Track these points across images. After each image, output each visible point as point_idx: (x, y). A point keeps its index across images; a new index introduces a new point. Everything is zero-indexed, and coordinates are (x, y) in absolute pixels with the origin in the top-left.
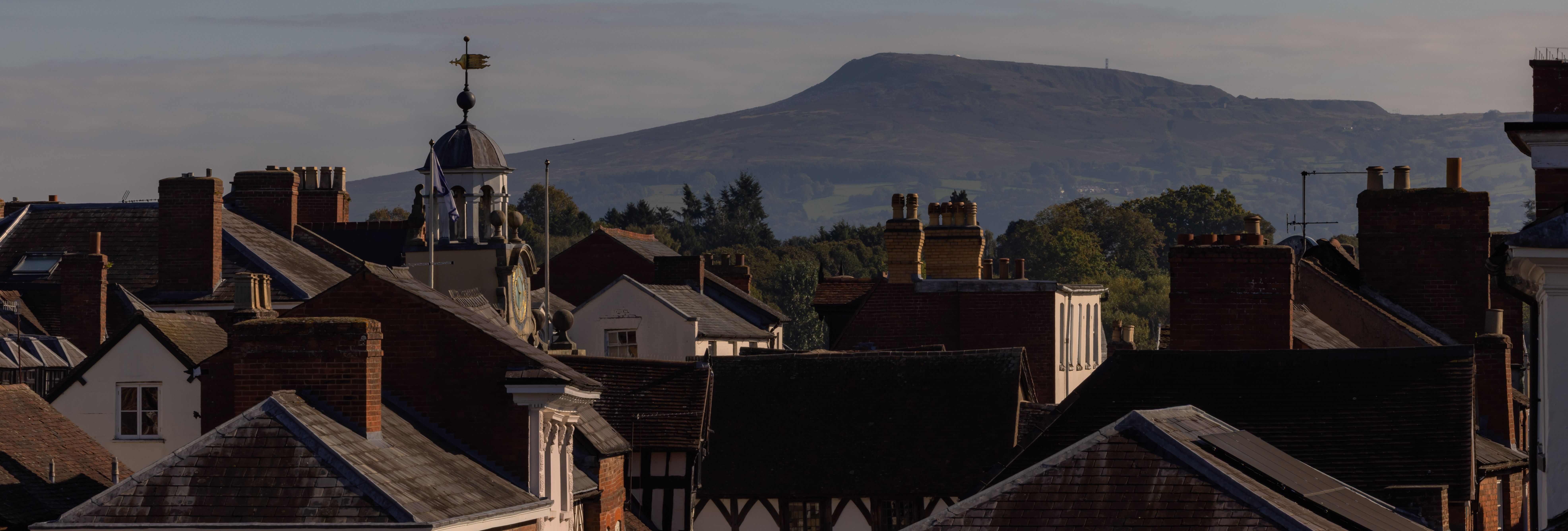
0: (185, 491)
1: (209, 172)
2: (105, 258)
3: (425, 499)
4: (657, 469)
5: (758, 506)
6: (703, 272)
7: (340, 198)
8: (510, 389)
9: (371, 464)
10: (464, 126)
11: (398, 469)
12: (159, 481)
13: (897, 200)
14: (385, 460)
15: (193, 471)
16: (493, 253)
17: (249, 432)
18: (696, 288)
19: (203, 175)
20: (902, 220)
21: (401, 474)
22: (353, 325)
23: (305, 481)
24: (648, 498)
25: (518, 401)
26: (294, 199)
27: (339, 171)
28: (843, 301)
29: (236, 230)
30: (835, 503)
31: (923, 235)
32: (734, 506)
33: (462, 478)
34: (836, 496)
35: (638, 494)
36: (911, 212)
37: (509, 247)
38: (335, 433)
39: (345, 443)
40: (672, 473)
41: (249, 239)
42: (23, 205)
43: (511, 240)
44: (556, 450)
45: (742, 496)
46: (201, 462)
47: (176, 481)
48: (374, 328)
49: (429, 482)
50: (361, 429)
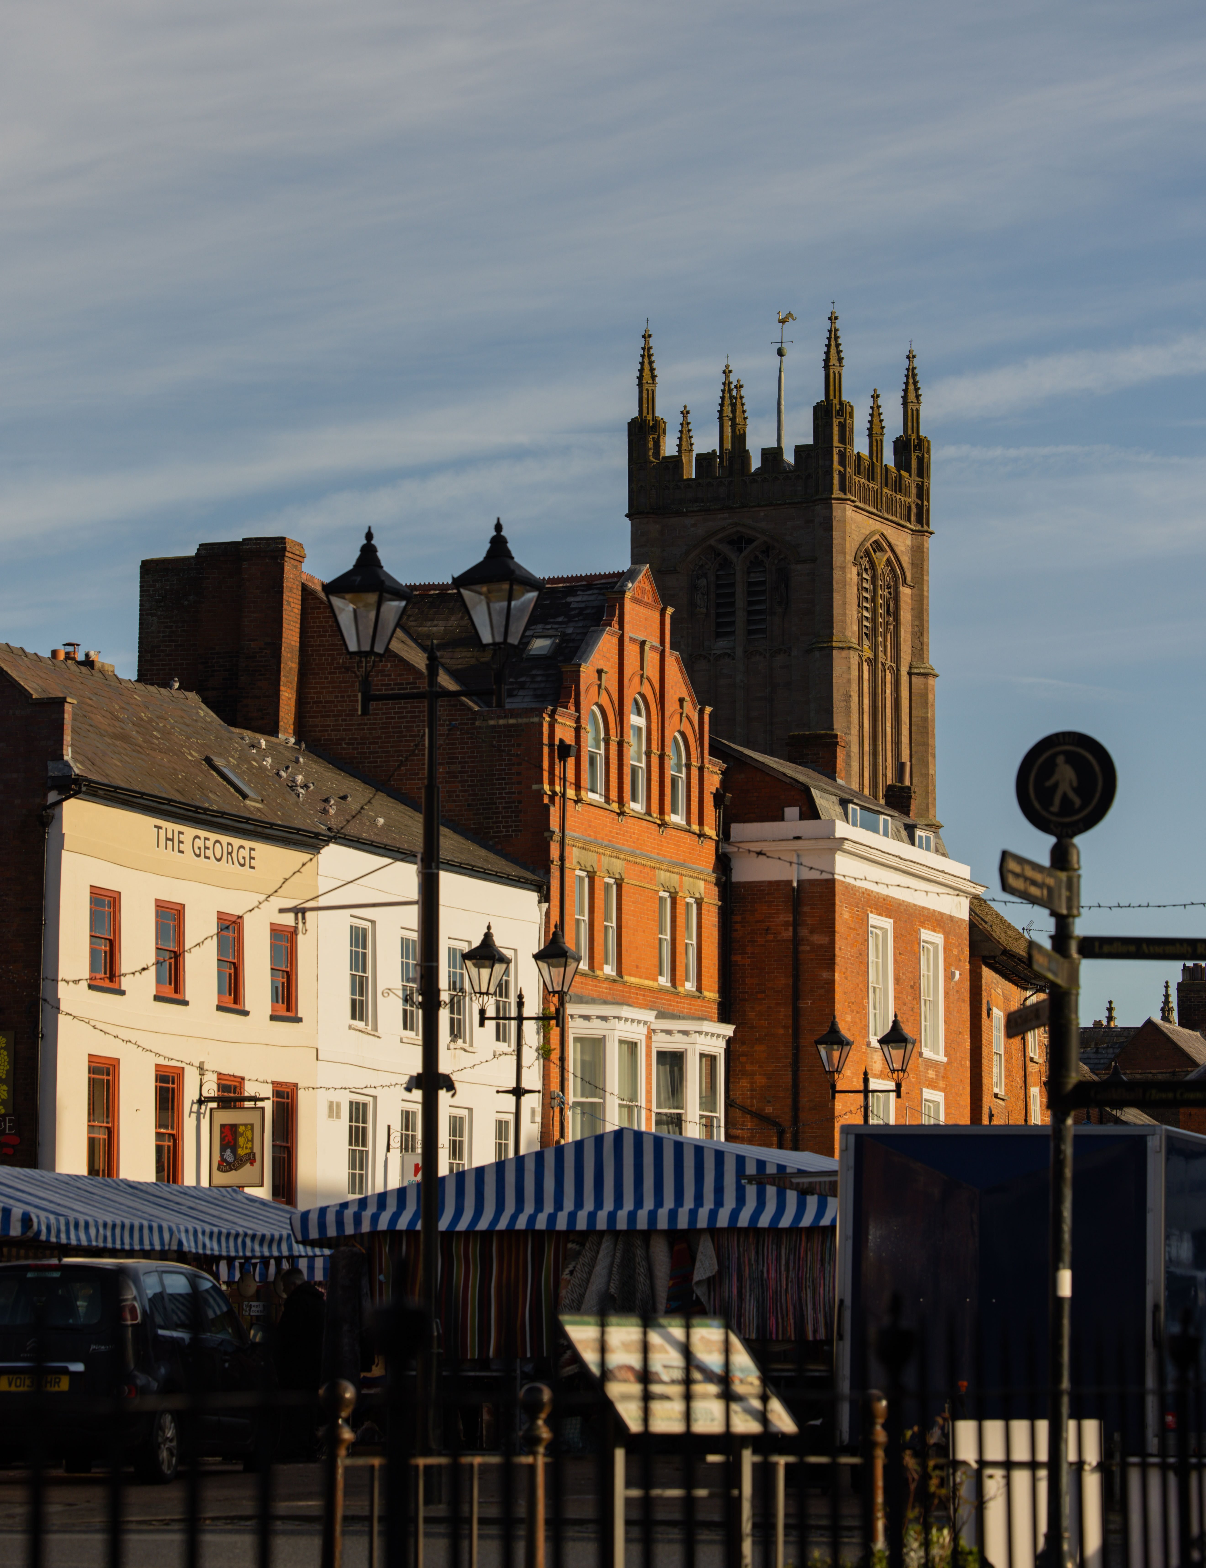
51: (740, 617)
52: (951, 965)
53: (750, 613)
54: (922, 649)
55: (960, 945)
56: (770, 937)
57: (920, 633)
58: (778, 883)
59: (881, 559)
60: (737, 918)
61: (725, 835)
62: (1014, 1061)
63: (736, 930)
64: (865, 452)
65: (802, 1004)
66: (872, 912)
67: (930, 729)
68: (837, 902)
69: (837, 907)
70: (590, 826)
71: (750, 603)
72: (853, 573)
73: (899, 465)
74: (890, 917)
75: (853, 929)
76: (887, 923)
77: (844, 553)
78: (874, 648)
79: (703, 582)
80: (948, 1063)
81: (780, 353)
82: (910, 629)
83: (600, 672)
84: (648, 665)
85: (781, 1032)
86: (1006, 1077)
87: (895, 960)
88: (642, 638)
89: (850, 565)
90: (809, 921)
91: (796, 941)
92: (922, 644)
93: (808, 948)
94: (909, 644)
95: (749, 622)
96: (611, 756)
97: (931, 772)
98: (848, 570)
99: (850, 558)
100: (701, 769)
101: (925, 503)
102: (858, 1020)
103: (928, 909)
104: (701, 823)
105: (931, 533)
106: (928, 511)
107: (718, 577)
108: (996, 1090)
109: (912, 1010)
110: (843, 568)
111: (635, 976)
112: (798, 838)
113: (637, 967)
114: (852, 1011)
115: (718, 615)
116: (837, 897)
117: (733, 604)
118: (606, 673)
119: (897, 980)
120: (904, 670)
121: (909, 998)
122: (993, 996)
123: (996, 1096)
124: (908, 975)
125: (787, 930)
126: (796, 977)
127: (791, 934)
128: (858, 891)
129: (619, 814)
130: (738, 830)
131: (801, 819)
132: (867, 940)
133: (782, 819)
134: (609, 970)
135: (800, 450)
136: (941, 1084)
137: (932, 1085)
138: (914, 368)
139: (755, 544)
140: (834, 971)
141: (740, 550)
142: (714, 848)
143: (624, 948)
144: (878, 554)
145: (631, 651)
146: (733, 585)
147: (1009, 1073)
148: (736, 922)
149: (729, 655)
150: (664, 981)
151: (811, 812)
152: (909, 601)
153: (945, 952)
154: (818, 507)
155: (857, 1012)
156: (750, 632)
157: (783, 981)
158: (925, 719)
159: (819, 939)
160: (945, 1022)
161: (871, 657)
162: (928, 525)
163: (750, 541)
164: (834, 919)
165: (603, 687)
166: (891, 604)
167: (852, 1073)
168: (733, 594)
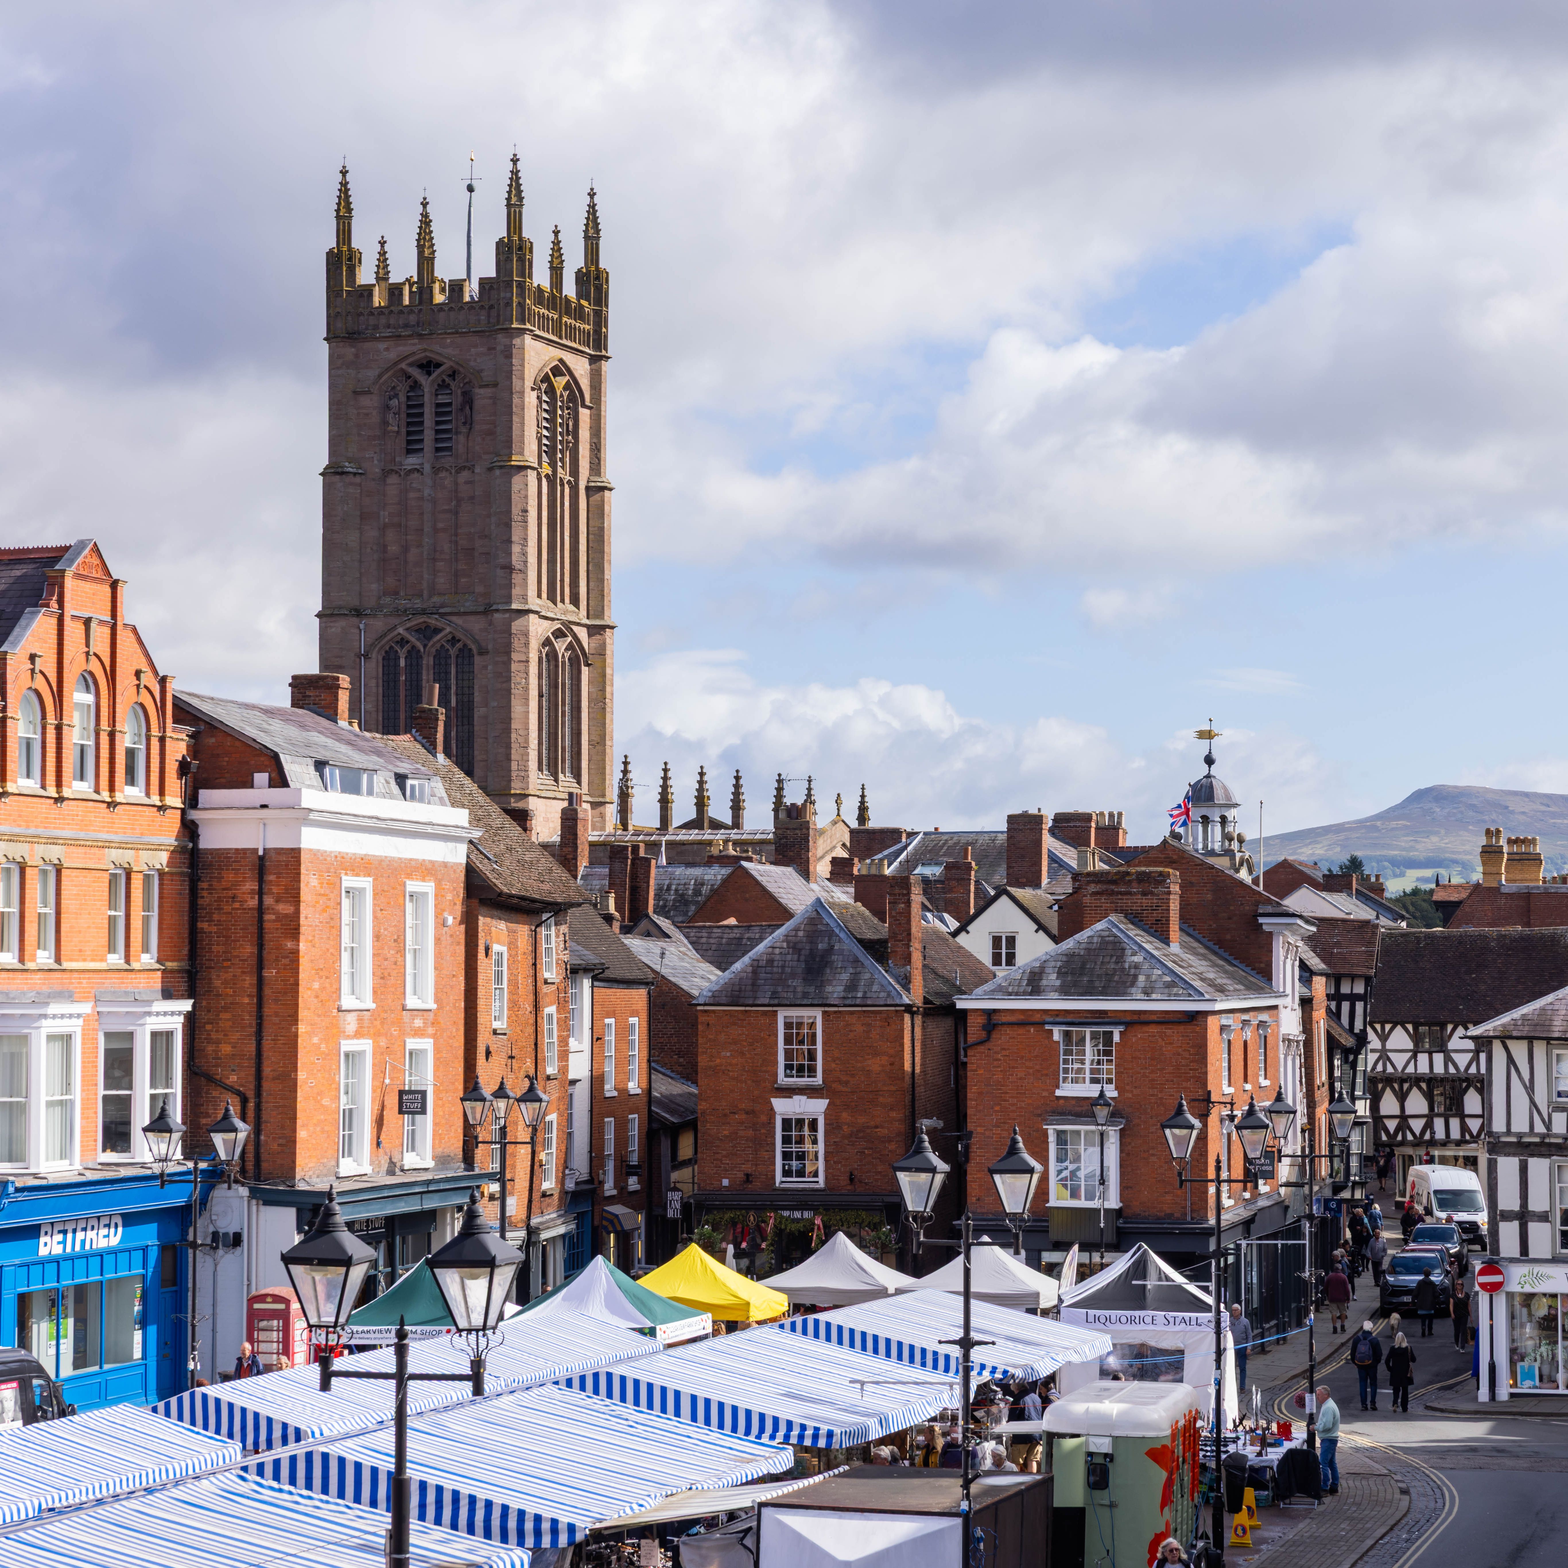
0: (1054, 976)
1: (1039, 810)
2: (973, 864)
3: (1210, 985)
4: (1345, 989)
5: (1399, 1028)
6: (1354, 886)
7: (1121, 831)
8: (1261, 920)
9: (1174, 962)
10: (1208, 776)
11: (1192, 966)
12: (1037, 970)
13: (1488, 832)
14: (1182, 960)
15: (1059, 964)
16: (1228, 858)
17: (1095, 940)
18: (1350, 895)
19: (1036, 812)
20: (1491, 846)
21: (1193, 969)
22: (1161, 874)
23: (1132, 971)
24: (1339, 1007)
25: (1266, 928)
26: (1093, 831)
27: (1120, 814)
28: (1452, 899)
29: (1056, 849)
30: (1450, 1027)
31: (1506, 856)
32: (1383, 1028)
33: (1231, 976)
34: (1451, 1022)
35: (1333, 1005)
36: (1498, 841)
37: (1238, 855)
38: (1151, 942)
39: (1157, 948)
40: (1355, 991)
41: (1064, 855)
42: (917, 833)
43: (1240, 851)
44: (1289, 963)
45: (1388, 1022)
46: (1064, 959)
47: (1048, 970)
48: (1174, 874)
49: (1211, 976)
50: (1166, 941)
51: (428, 435)
52: (443, 910)
53: (437, 432)
54: (599, 463)
55: (454, 889)
56: (237, 905)
57: (596, 449)
58: (245, 851)
59: (560, 382)
60: (205, 885)
61: (191, 801)
62: (521, 991)
63: (203, 897)
64: (546, 284)
65: (266, 973)
66: (346, 874)
67: (606, 538)
68: (303, 871)
69: (302, 877)
70: (20, 816)
71: (438, 423)
72: (531, 398)
73: (579, 296)
74: (369, 876)
75: (323, 895)
76: (365, 883)
77: (523, 379)
78: (553, 464)
79: (394, 403)
80: (438, 1009)
81: (470, 189)
82: (588, 446)
83: (32, 658)
84: (95, 641)
85: (246, 1000)
86: (509, 1009)
87: (375, 917)
88: (87, 615)
89: (528, 390)
90: (275, 890)
91: (261, 910)
92: (599, 460)
93: (273, 917)
94: (588, 459)
95: (437, 440)
96: (48, 740)
97: (606, 577)
98: (526, 395)
99: (529, 383)
100: (162, 740)
101: (604, 330)
102: (327, 985)
103: (416, 860)
104: (162, 793)
105: (609, 358)
106: (606, 337)
107: (408, 398)
108: (496, 1025)
109: (395, 963)
110: (522, 393)
111: (77, 960)
112: (264, 806)
113: (80, 951)
114: (321, 977)
115: (409, 433)
116: (303, 867)
117: (422, 423)
118: (40, 656)
119: (377, 937)
120: (582, 485)
121: (392, 952)
122: (493, 934)
123: (495, 1032)
124: (390, 929)
125: (252, 898)
126: (261, 946)
127: (256, 902)
128: (329, 856)
129: (56, 800)
130: (206, 796)
131: (270, 786)
132: (340, 904)
133: (252, 786)
134: (44, 958)
135: (483, 282)
136: (431, 1030)
137: (418, 1033)
138: (595, 205)
139: (442, 368)
140: (298, 941)
141: (429, 374)
142: (179, 817)
143: (63, 934)
144: (558, 378)
145: (74, 632)
146: (422, 405)
147: (514, 1005)
148: (203, 889)
149: (418, 471)
150: (116, 959)
151: (280, 780)
152: (588, 420)
153: (436, 899)
154: (500, 336)
155: (327, 978)
156: (438, 450)
157: (248, 949)
158: (602, 529)
159: (285, 908)
160: (436, 968)
161: (550, 473)
162: (606, 350)
163: (438, 365)
164: (299, 889)
165: (37, 671)
166: (571, 424)
167: (321, 1039)
168: (422, 415)
